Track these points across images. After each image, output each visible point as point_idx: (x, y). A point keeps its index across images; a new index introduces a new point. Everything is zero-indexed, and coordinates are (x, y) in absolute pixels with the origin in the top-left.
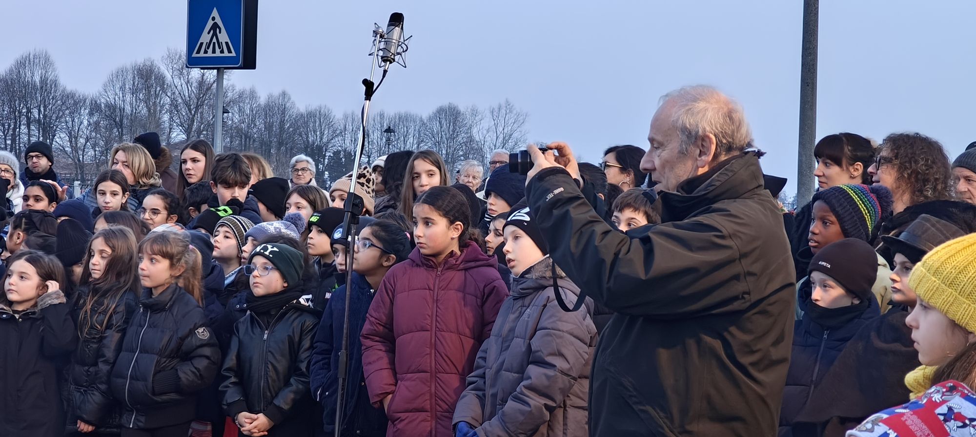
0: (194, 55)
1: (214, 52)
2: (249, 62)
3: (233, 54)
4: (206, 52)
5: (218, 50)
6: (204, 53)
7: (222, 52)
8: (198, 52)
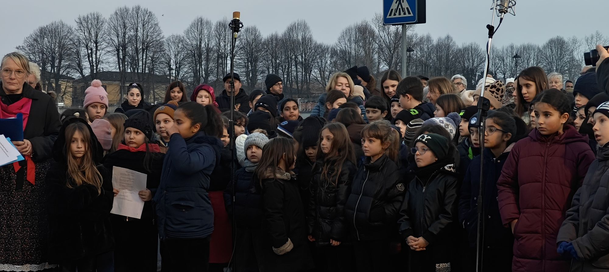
0: (388, 17)
1: (400, 14)
2: (422, 19)
3: (412, 15)
4: (395, 15)
5: (402, 13)
6: (394, 15)
7: (405, 14)
8: (390, 15)
